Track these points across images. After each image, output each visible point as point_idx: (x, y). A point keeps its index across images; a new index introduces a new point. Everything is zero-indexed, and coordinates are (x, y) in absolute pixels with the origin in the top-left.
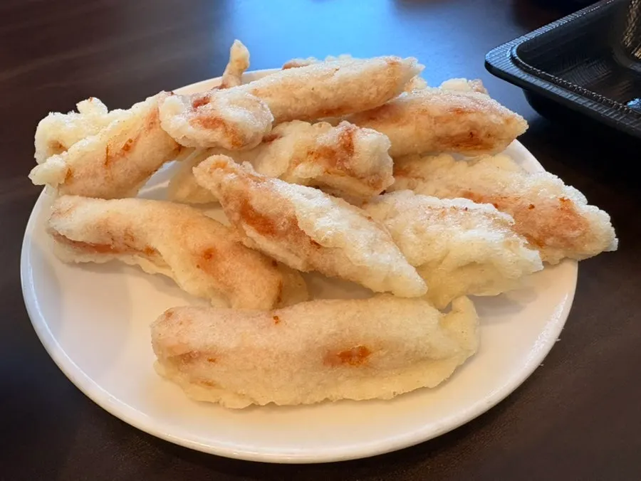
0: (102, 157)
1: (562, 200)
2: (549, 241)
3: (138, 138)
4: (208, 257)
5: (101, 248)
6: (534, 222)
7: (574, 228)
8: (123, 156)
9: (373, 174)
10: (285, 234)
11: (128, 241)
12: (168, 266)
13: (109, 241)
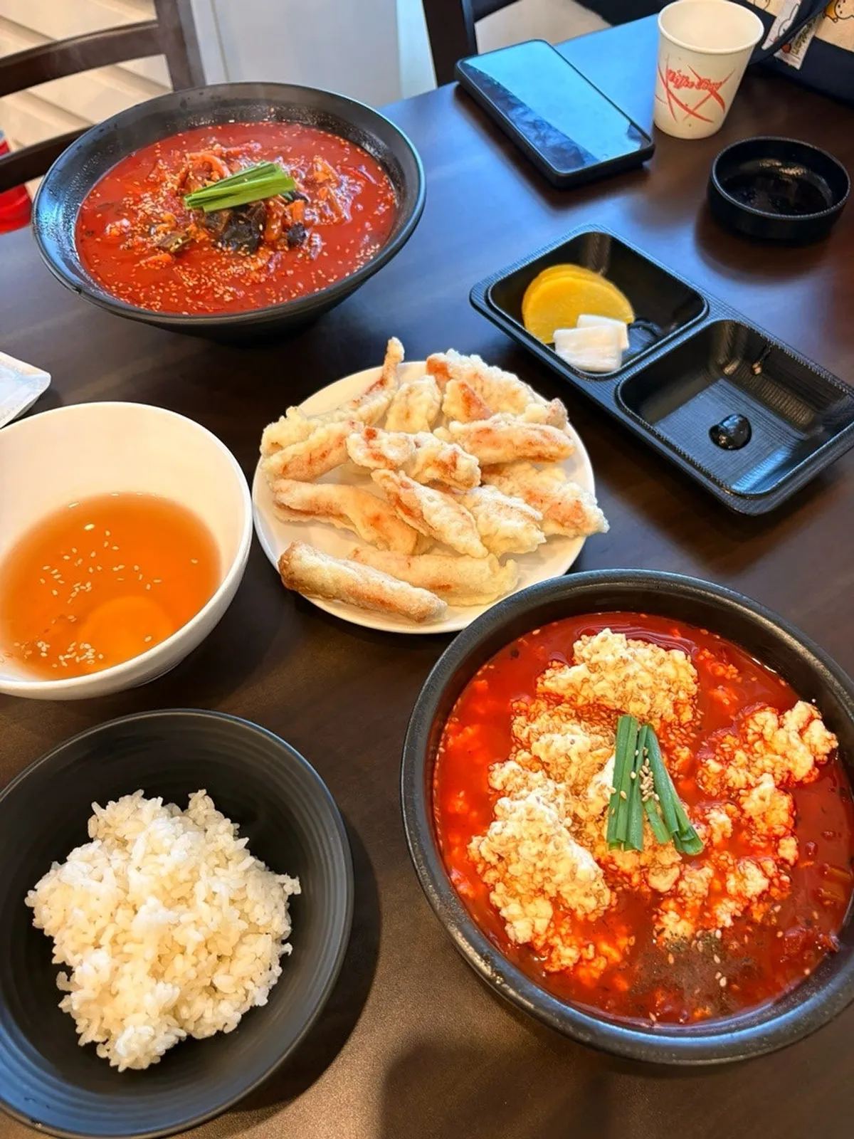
0: (306, 458)
1: (577, 501)
2: (566, 524)
3: (331, 449)
4: (376, 521)
5: (307, 513)
6: (559, 513)
7: (579, 518)
8: (321, 459)
9: (467, 480)
10: (419, 518)
11: (328, 510)
12: (354, 525)
13: (314, 509)
